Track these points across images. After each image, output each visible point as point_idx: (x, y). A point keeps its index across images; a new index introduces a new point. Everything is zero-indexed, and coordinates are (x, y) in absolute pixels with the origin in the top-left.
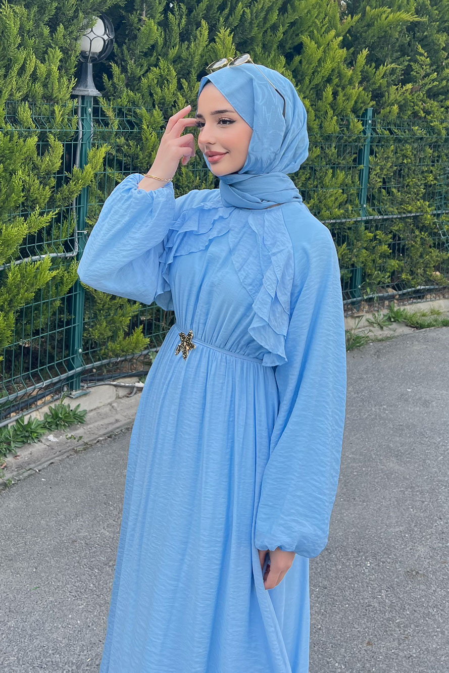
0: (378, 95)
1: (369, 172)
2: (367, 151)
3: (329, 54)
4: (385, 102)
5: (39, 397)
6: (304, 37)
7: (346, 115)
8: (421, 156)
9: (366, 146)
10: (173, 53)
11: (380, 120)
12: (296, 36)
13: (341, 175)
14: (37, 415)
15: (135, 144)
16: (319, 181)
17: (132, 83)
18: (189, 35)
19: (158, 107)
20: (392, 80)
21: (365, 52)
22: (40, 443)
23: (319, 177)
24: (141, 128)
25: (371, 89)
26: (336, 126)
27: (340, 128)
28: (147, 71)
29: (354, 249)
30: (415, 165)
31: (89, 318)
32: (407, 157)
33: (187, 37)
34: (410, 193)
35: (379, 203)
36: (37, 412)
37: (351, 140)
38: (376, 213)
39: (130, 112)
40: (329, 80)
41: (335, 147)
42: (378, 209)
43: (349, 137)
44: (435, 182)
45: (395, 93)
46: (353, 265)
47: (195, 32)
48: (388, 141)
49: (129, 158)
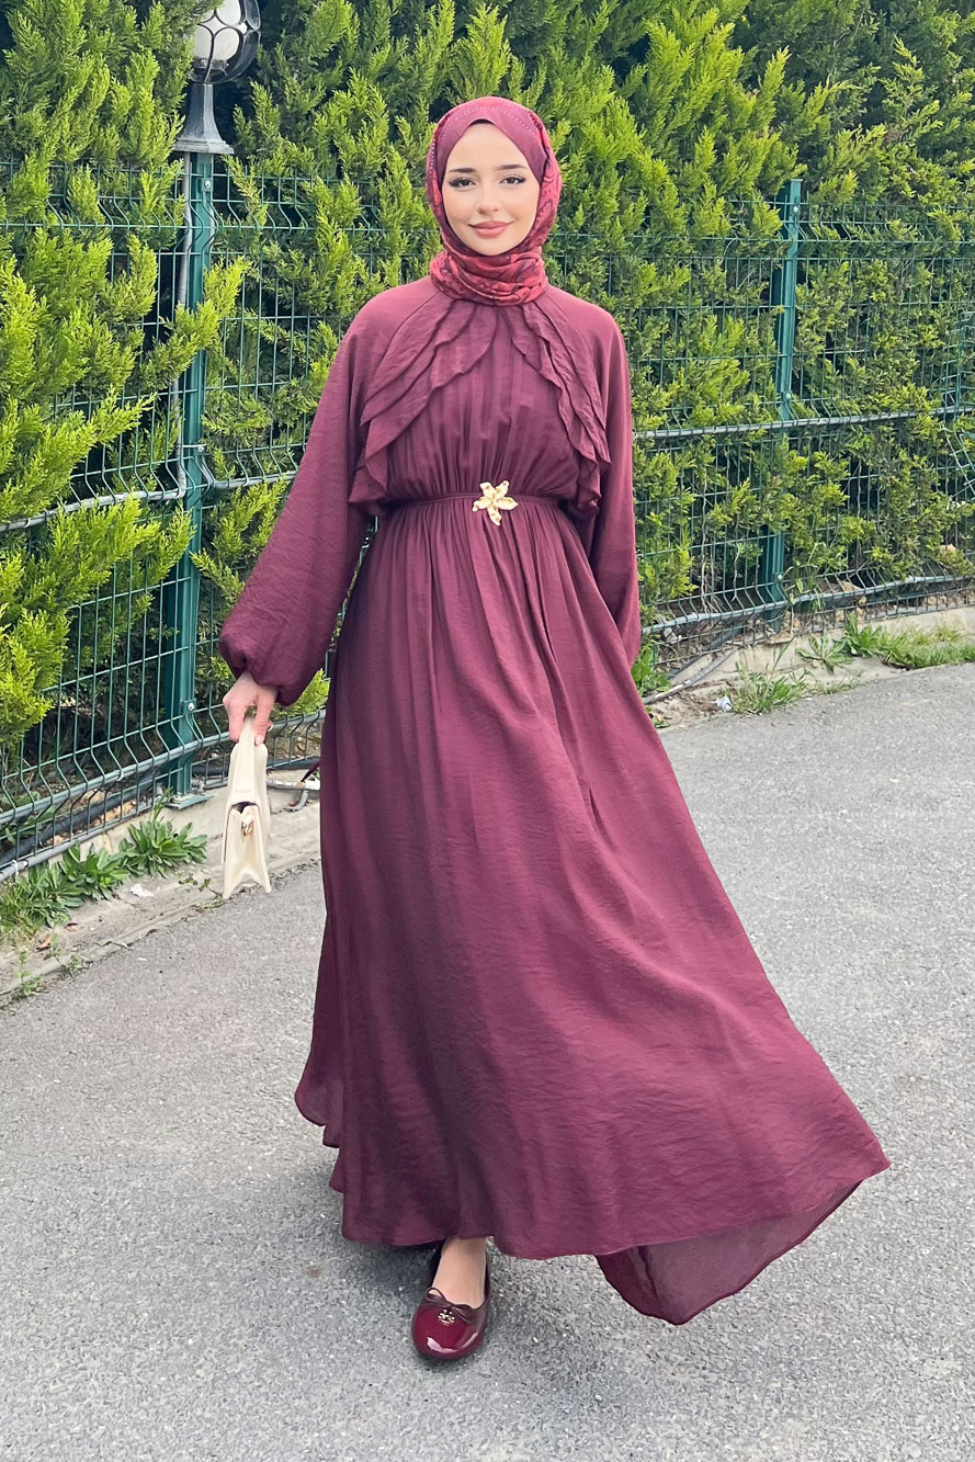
0: (811, 152)
1: (797, 321)
2: (790, 274)
3: (706, 61)
4: (829, 166)
5: (109, 804)
6: (652, 25)
7: (745, 195)
8: (907, 286)
9: (788, 263)
10: (379, 59)
11: (817, 206)
12: (635, 21)
13: (736, 328)
14: (105, 844)
15: (303, 257)
16: (689, 341)
17: (295, 125)
18: (411, 21)
19: (350, 176)
20: (842, 118)
21: (783, 56)
22: (115, 900)
23: (689, 332)
24: (314, 223)
25: (796, 138)
26: (724, 220)
27: (733, 223)
28: (324, 100)
29: (767, 493)
30: (896, 306)
31: (208, 637)
32: (878, 287)
33: (406, 26)
34: (885, 368)
35: (820, 391)
36: (105, 836)
37: (755, 249)
38: (813, 411)
39: (289, 187)
40: (707, 118)
41: (722, 266)
42: (818, 403)
43: (753, 243)
44: (940, 342)
45: (849, 147)
46: (765, 529)
47: (423, 15)
48: (835, 251)
49: (289, 288)
